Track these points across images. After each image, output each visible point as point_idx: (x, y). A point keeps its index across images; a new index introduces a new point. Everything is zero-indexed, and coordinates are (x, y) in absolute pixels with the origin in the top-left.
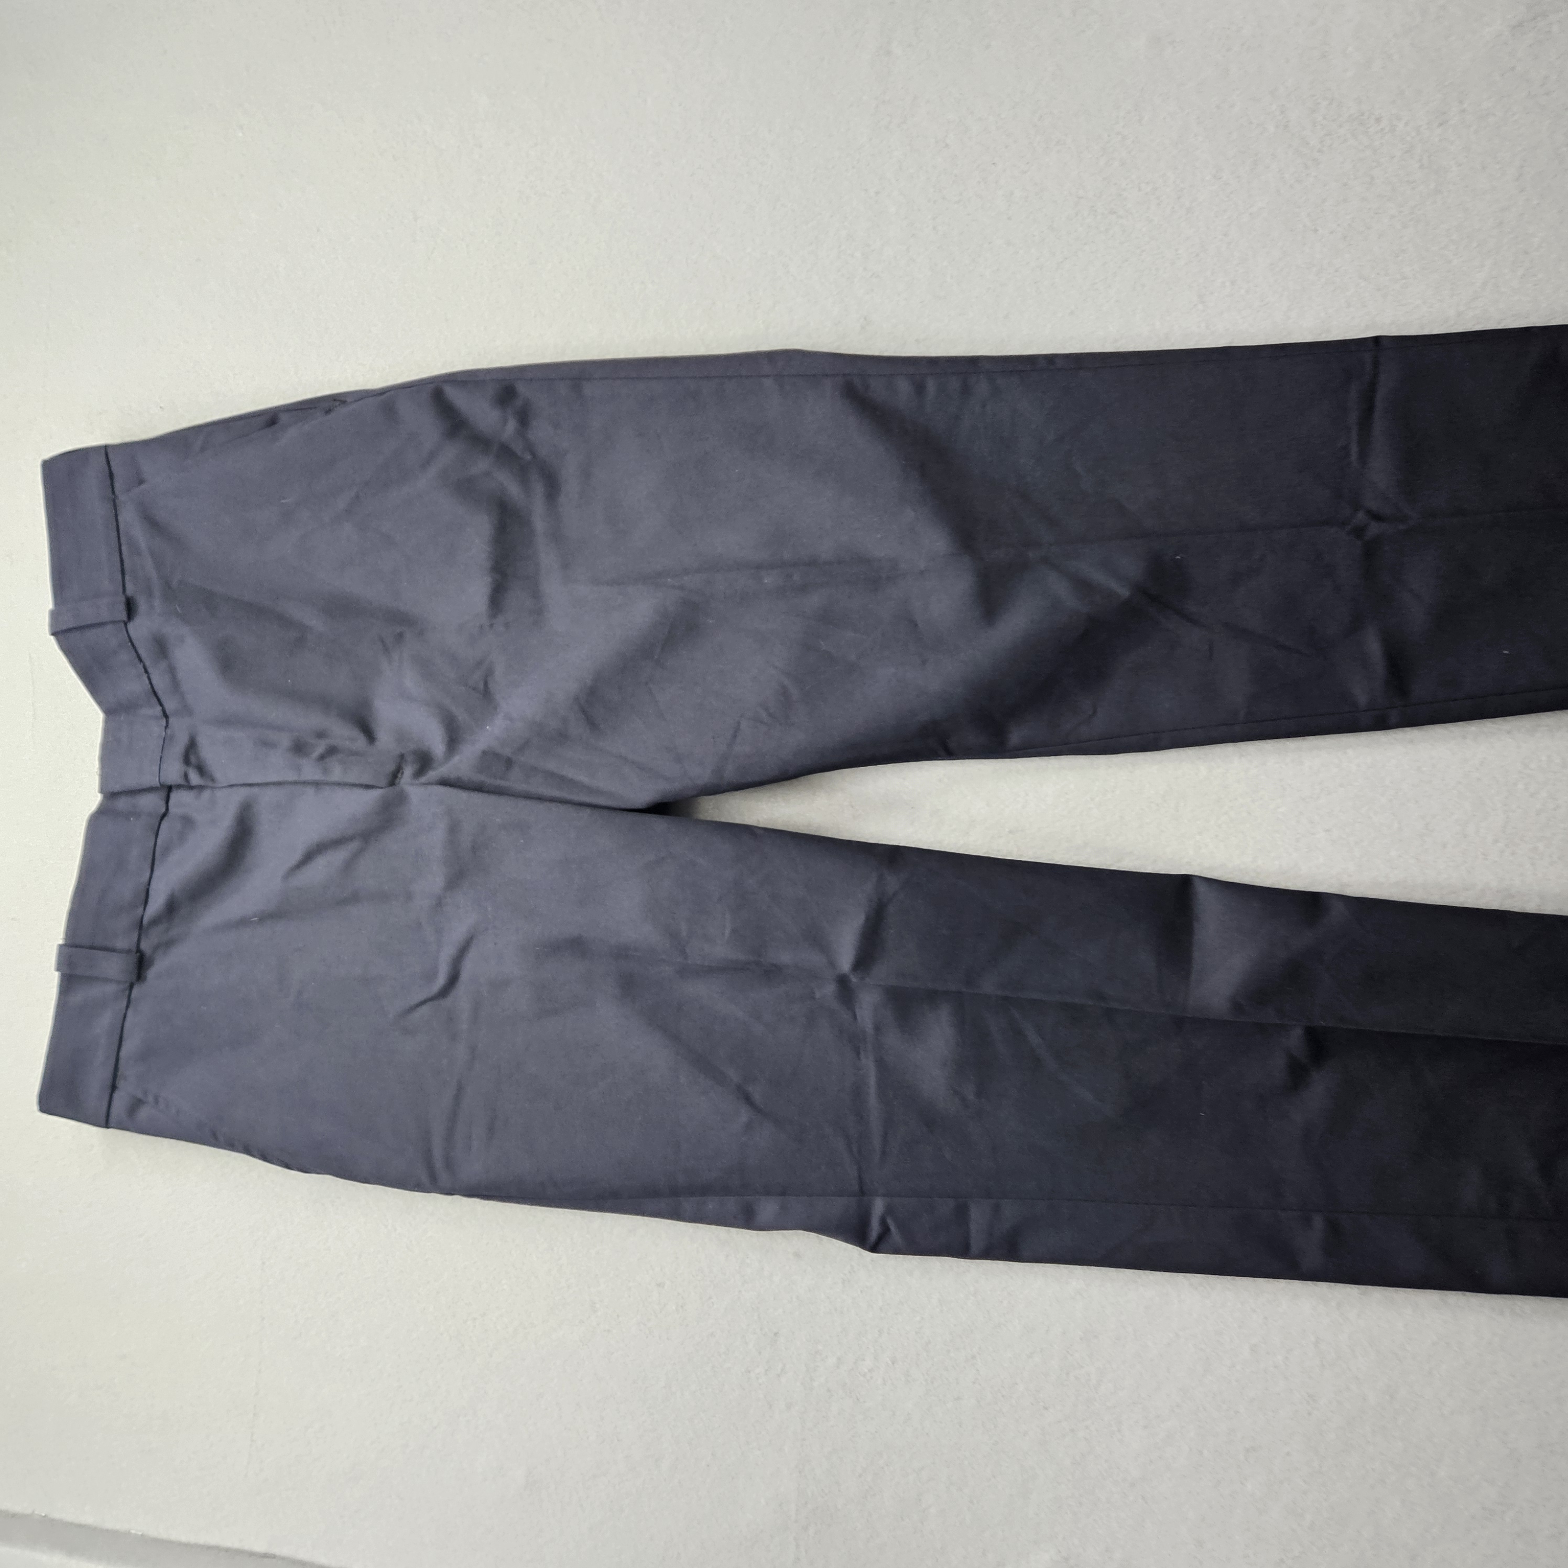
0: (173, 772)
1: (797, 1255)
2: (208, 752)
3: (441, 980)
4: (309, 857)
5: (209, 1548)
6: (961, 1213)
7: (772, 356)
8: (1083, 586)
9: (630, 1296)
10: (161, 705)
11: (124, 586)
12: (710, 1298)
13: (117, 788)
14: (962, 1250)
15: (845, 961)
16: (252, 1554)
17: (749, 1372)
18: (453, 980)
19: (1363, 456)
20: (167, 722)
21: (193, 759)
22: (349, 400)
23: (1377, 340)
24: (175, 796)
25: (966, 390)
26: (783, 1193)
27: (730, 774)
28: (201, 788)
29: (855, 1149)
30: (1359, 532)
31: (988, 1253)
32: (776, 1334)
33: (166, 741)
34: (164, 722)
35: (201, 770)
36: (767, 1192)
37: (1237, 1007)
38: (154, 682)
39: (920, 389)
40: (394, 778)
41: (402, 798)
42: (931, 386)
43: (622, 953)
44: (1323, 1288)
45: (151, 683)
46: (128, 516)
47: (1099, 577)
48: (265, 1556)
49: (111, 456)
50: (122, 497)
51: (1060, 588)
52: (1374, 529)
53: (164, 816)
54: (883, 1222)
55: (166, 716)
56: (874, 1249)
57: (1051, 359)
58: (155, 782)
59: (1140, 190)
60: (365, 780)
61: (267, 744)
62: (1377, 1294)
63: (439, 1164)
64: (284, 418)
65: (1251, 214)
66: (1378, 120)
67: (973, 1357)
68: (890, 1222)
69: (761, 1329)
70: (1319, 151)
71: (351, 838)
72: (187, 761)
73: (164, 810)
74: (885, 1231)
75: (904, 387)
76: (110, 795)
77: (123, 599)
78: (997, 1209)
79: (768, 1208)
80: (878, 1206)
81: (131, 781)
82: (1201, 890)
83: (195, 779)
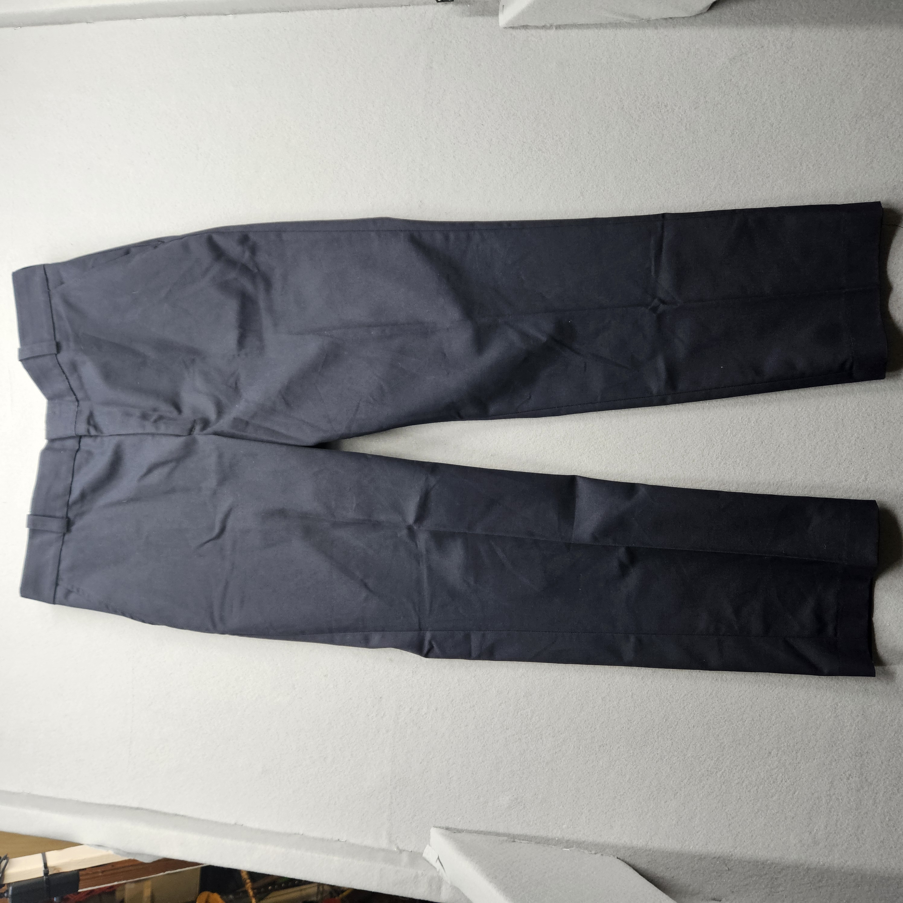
0: (82, 429)
1: (391, 660)
2: (99, 419)
3: (217, 530)
4: (150, 471)
5: (110, 806)
6: (467, 638)
7: (375, 221)
8: (524, 335)
9: (311, 682)
10: (75, 395)
11: (55, 336)
12: (350, 681)
13: (54, 436)
14: (467, 655)
15: (411, 519)
16: (131, 808)
17: (368, 716)
18: (223, 530)
19: (657, 272)
20: (78, 404)
21: (92, 422)
22: (166, 241)
23: (663, 215)
24: (84, 441)
25: (469, 238)
26: (383, 631)
27: (354, 428)
28: (96, 436)
29: (417, 609)
30: (654, 309)
31: (479, 657)
32: (381, 698)
33: (78, 413)
34: (76, 404)
35: (96, 427)
36: (376, 631)
37: (594, 537)
38: (71, 383)
39: (447, 238)
40: (191, 431)
41: (194, 441)
42: (452, 236)
43: (304, 516)
44: (635, 670)
45: (69, 384)
46: (56, 301)
47: (533, 332)
48: (137, 809)
49: (46, 269)
50: (53, 291)
51: (513, 336)
52: (662, 307)
53: (78, 450)
54: (430, 643)
55: (78, 400)
56: (426, 656)
57: (509, 223)
58: (73, 434)
59: (553, 139)
60: (177, 432)
61: (128, 415)
62: (660, 672)
63: (217, 619)
64: (133, 250)
65: (606, 152)
66: (666, 106)
67: (474, 706)
68: (433, 643)
69: (374, 696)
70: (638, 121)
71: (171, 461)
72: (89, 423)
73: (77, 448)
74: (431, 648)
75: (439, 237)
76: (51, 440)
77: (54, 343)
78: (484, 636)
79: (376, 637)
80: (428, 636)
81: (61, 433)
82: (580, 482)
83: (93, 432)
